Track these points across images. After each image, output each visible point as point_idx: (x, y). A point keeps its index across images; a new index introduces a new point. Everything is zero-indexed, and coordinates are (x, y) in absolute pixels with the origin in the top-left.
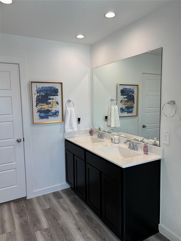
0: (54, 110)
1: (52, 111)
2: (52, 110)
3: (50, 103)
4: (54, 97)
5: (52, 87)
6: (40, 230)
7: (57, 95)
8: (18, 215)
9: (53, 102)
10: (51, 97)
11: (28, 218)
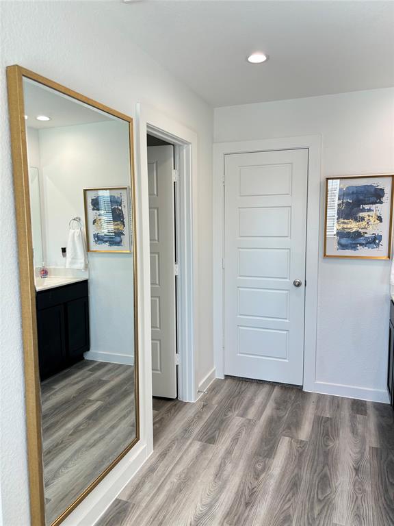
0: (370, 232)
1: (366, 235)
2: (366, 233)
3: (363, 219)
4: (373, 207)
5: (371, 186)
6: (292, 438)
7: (381, 203)
8: (274, 405)
9: (369, 216)
10: (367, 207)
11: (286, 415)
